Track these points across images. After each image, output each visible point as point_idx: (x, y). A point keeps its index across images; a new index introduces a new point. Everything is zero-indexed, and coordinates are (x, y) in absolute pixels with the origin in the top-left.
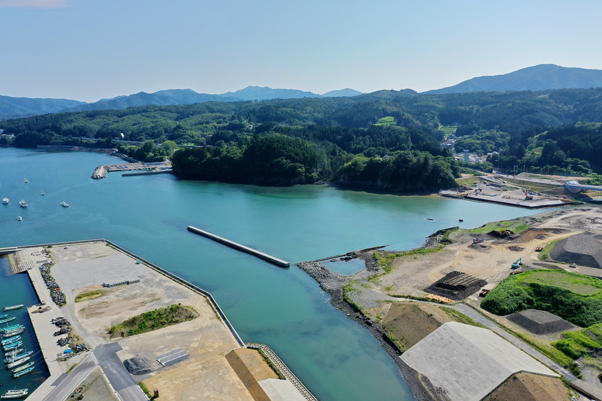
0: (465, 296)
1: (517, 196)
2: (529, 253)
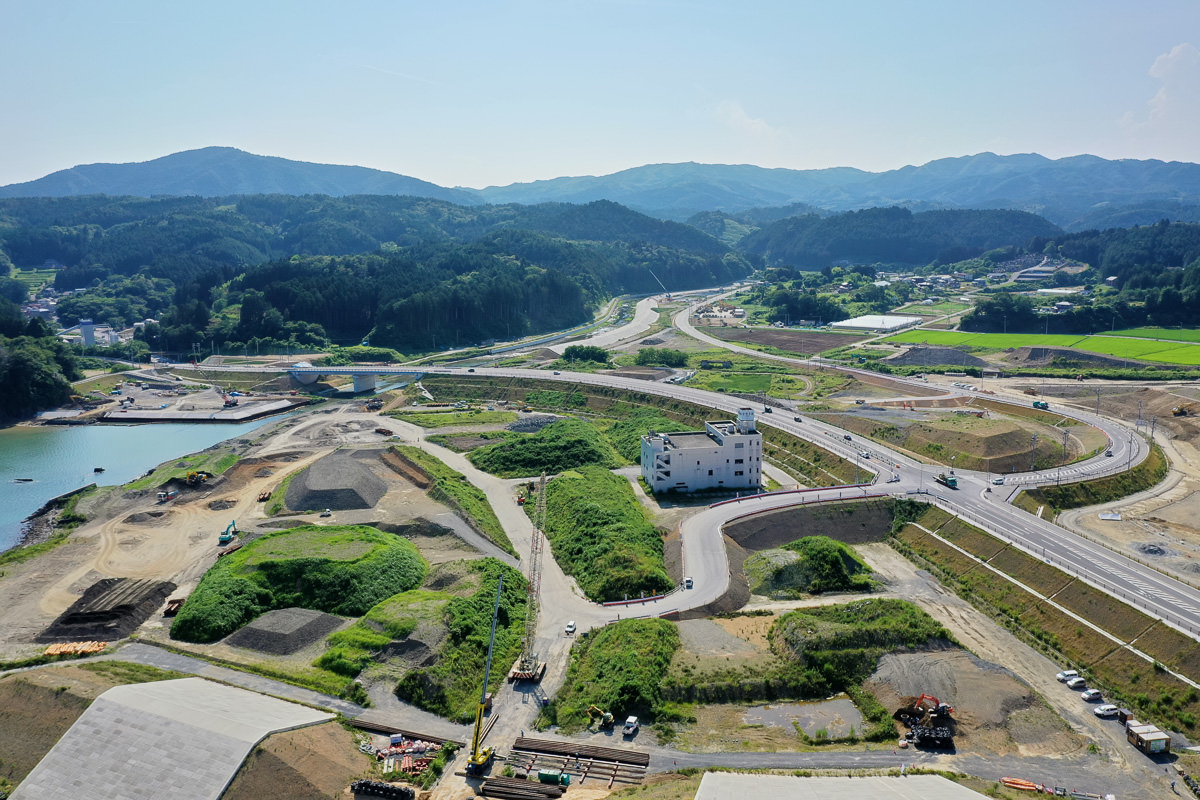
0: (134, 627)
1: (208, 402)
2: (247, 507)
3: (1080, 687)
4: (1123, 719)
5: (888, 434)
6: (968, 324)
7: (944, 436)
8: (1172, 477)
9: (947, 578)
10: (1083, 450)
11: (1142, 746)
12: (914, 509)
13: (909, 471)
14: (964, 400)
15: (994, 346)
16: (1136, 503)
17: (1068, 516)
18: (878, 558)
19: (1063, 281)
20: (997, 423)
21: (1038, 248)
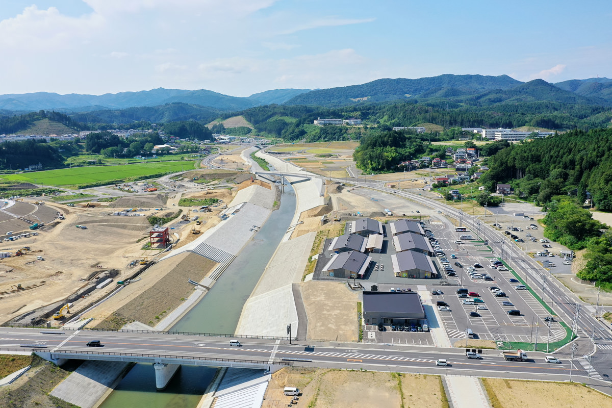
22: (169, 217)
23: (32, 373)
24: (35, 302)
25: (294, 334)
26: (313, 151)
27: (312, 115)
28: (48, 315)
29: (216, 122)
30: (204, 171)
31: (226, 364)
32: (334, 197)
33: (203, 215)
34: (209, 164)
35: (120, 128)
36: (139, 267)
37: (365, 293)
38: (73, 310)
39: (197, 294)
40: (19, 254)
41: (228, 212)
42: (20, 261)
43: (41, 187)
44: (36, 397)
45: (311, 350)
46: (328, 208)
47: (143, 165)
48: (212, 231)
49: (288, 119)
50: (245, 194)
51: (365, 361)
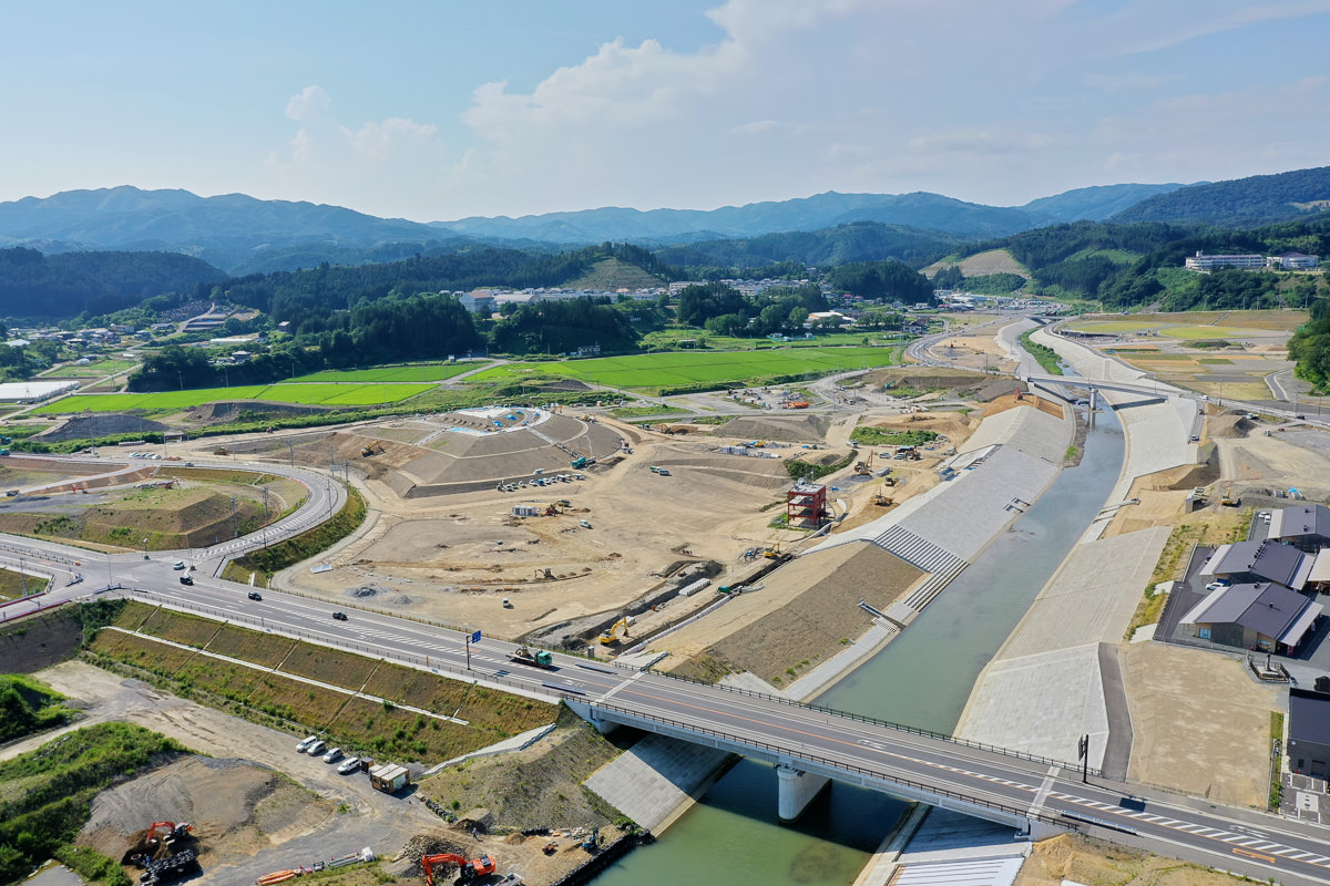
3: (321, 751)
4: (365, 767)
5: (58, 526)
6: (138, 384)
7: (130, 517)
8: (370, 517)
9: (161, 680)
10: (285, 506)
11: (385, 788)
12: (106, 611)
13: (93, 566)
14: (147, 472)
15: (172, 406)
16: (343, 549)
17: (281, 577)
18: (68, 681)
19: (236, 329)
20: (189, 492)
21: (203, 294)
22: (828, 465)
23: (558, 738)
24: (575, 606)
25: (1096, 760)
26: (1176, 332)
27: (1180, 245)
28: (591, 634)
29: (945, 264)
30: (911, 371)
31: (928, 798)
32: (1227, 448)
33: (902, 466)
34: (924, 355)
35: (746, 276)
36: (762, 562)
37: (1295, 693)
38: (635, 632)
39: (876, 635)
40: (551, 512)
41: (957, 463)
42: (552, 526)
43: (596, 389)
44: (561, 785)
45: (1140, 807)
46: (1208, 470)
47: (782, 353)
48: (920, 501)
49: (1118, 257)
50: (1000, 424)
51: (1283, 862)
